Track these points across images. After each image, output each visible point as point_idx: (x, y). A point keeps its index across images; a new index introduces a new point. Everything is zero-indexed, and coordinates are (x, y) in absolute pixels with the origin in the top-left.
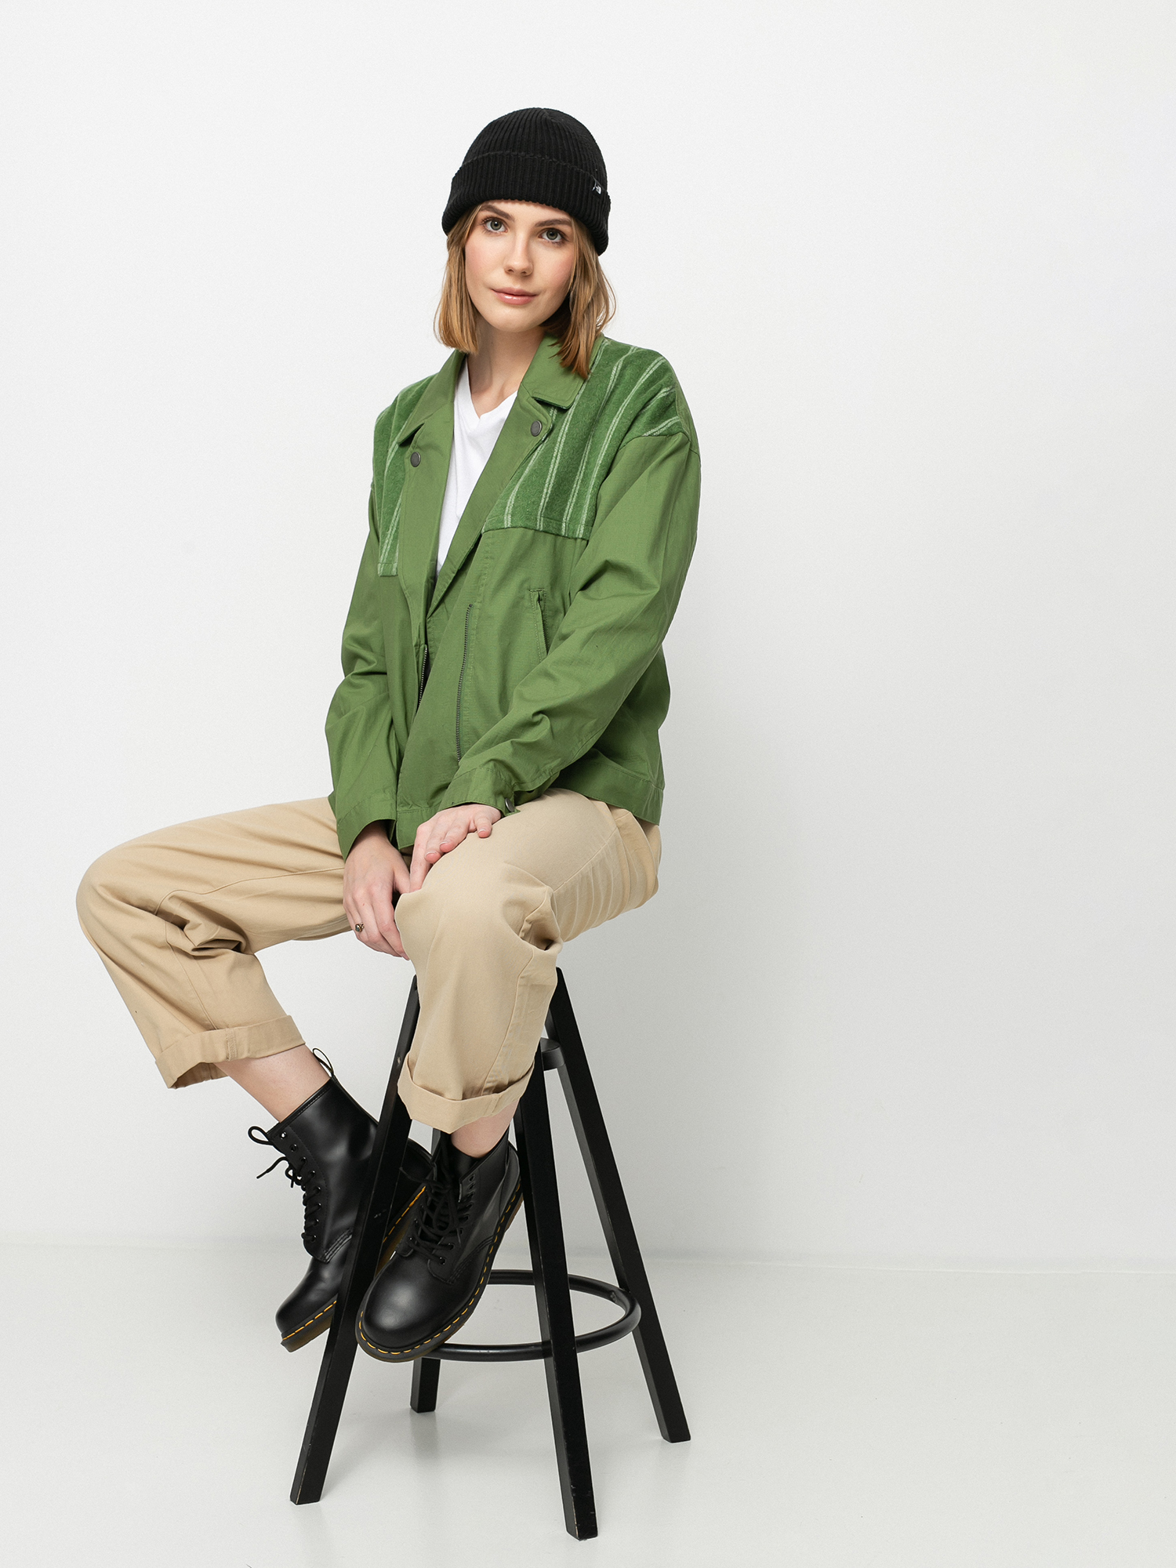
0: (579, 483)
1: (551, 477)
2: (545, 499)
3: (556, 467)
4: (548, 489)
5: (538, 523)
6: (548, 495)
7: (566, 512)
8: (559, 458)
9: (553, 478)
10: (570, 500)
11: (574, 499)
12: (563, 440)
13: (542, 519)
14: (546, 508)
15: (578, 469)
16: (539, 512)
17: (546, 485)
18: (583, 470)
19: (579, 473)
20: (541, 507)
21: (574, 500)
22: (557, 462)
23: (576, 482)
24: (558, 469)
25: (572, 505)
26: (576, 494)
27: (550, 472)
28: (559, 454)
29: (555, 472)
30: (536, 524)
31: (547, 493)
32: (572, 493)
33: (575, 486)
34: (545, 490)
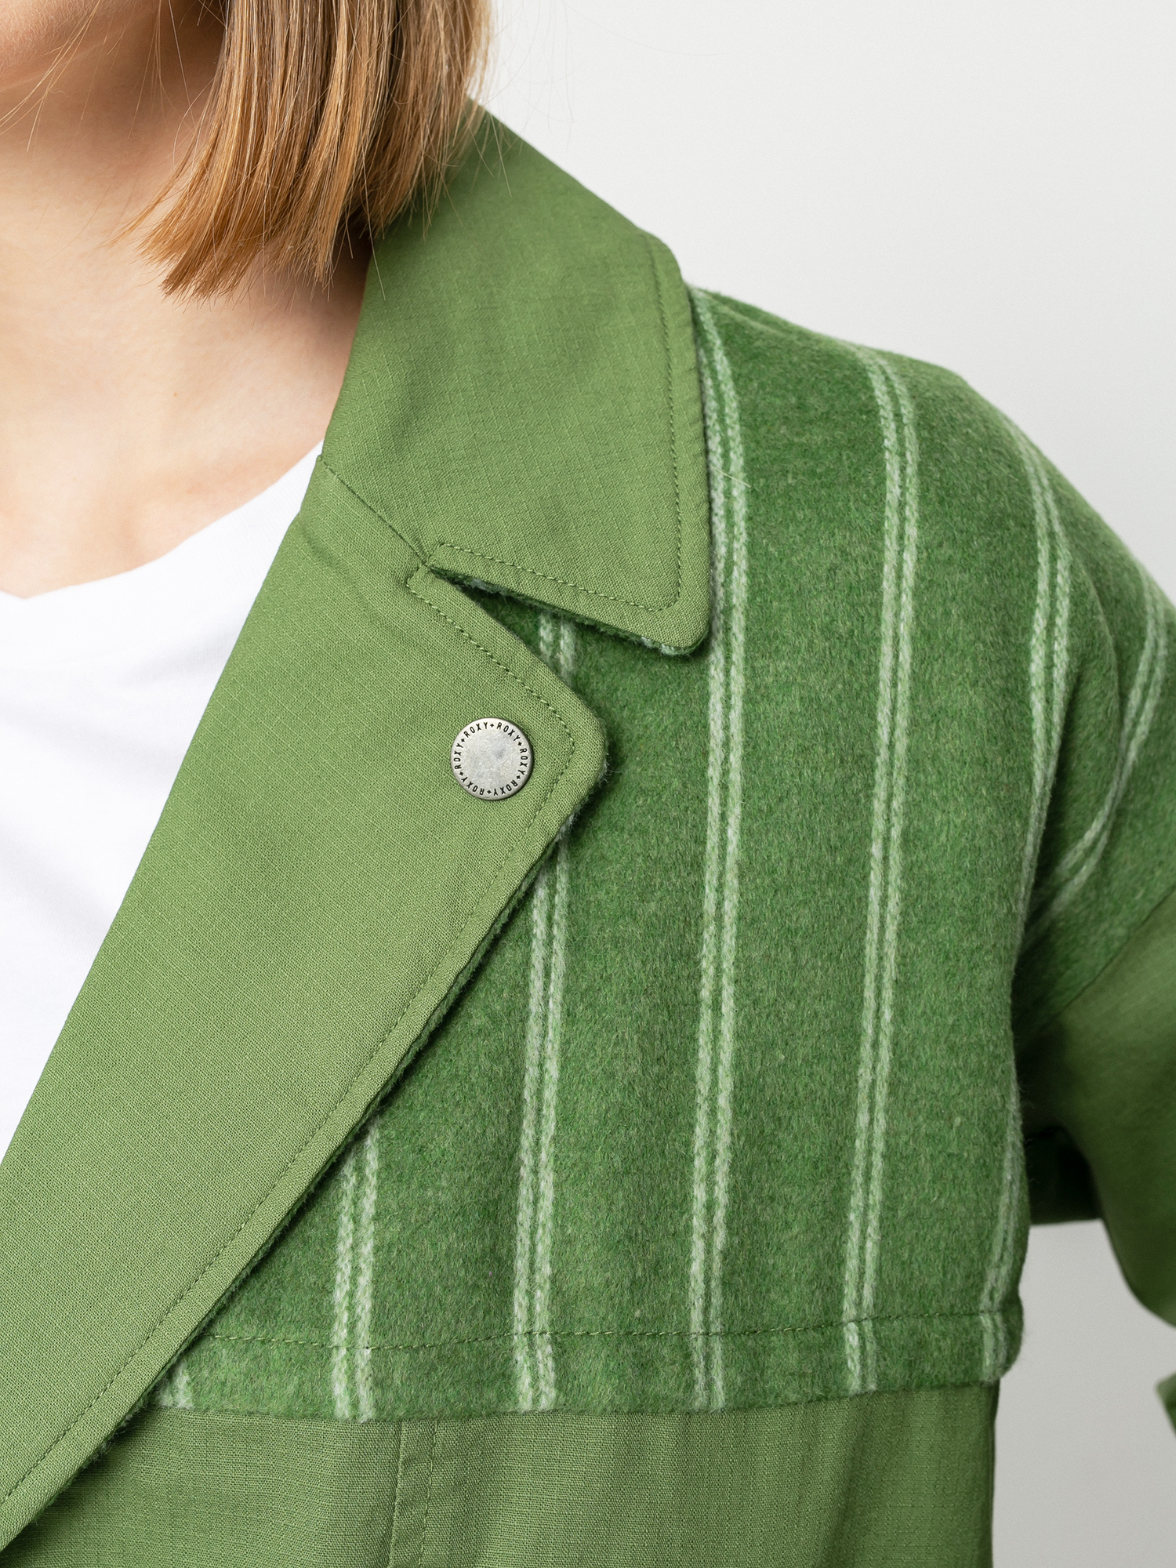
0: (881, 1099)
1: (713, 1112)
2: (708, 1238)
3: (726, 1056)
4: (710, 1180)
5: (699, 1374)
6: (720, 1214)
7: (852, 1264)
8: (728, 1006)
9: (725, 1117)
10: (856, 1201)
11: (876, 1187)
12: (730, 908)
13: (717, 1346)
14: (725, 1283)
15: (857, 1036)
16: (696, 1317)
17: (699, 1163)
18: (887, 1029)
19: (866, 1051)
20: (697, 1285)
21: (877, 1195)
22: (727, 1027)
23: (862, 1099)
24: (737, 1065)
25: (873, 1218)
26: (877, 1161)
27: (703, 1087)
28: (728, 991)
29: (726, 1084)
30: (690, 1386)
31: (710, 1206)
32: (859, 1160)
33: (863, 1119)
34: (699, 1193)
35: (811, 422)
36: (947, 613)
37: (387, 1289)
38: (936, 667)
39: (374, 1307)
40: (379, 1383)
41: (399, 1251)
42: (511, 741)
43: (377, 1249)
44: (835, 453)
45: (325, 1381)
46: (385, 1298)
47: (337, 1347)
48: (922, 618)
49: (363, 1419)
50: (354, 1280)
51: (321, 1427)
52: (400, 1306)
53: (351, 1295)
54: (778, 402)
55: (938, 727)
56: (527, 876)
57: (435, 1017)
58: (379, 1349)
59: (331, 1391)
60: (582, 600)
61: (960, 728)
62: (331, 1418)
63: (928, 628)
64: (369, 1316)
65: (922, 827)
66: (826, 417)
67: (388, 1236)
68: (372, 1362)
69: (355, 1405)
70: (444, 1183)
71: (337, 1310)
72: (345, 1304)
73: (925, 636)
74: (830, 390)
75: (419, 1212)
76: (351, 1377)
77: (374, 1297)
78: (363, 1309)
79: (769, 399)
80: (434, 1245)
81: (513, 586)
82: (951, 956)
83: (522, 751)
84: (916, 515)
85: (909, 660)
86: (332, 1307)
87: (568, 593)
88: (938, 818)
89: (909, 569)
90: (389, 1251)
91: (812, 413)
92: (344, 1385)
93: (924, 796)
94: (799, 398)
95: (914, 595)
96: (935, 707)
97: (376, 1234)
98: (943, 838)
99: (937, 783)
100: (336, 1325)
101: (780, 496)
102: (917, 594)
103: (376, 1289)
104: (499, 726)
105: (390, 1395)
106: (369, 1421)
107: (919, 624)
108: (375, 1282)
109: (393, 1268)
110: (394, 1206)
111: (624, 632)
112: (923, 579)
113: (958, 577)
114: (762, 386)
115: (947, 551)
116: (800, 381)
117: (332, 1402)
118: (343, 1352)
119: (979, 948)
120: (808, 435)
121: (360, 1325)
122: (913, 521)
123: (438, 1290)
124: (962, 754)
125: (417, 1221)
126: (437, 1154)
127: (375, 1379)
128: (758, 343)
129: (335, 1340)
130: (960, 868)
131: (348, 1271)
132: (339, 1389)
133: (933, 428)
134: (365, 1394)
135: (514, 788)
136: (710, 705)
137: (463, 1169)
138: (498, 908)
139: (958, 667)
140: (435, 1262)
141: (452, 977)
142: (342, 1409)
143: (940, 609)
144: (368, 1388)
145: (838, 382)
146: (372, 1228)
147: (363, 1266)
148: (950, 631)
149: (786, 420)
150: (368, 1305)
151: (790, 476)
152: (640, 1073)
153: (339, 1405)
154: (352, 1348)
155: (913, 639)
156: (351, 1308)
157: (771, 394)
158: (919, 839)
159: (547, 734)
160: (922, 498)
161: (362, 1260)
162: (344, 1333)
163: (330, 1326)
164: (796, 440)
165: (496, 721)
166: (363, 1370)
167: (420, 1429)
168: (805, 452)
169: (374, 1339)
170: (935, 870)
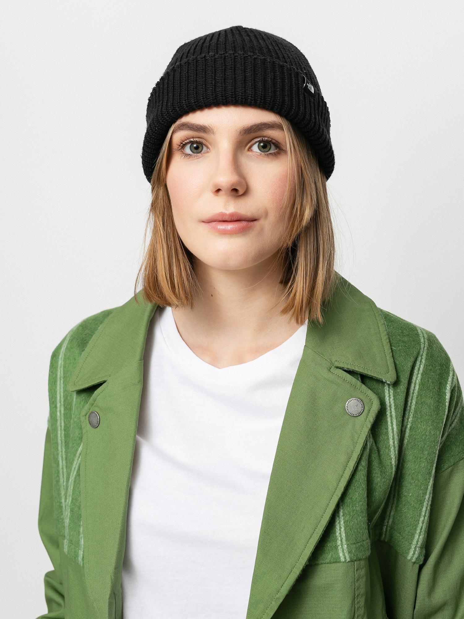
35: (404, 336)
36: (428, 381)
37: (348, 531)
38: (424, 392)
39: (345, 535)
40: (350, 552)
41: (349, 522)
42: (359, 402)
43: (344, 522)
44: (410, 342)
45: (338, 554)
46: (348, 533)
47: (339, 546)
48: (422, 380)
49: (347, 561)
50: (340, 530)
51: (338, 564)
52: (351, 534)
53: (340, 533)
54: (397, 331)
55: (422, 405)
56: (368, 432)
57: (355, 466)
58: (348, 544)
59: (339, 555)
60: (369, 371)
61: (427, 407)
62: (340, 562)
63: (423, 383)
64: (345, 537)
65: (415, 427)
66: (408, 335)
67: (346, 519)
68: (347, 548)
69: (345, 558)
70: (357, 505)
71: (337, 537)
72: (339, 536)
73: (422, 384)
74: (409, 330)
75: (352, 513)
76: (343, 552)
77: (345, 533)
78: (343, 536)
79: (395, 330)
80: (357, 520)
81: (354, 369)
82: (416, 457)
83: (362, 405)
84: (425, 358)
85: (418, 389)
86: (336, 537)
87: (366, 370)
88: (419, 426)
89: (421, 369)
90: (347, 522)
91: (405, 334)
92: (342, 554)
93: (417, 420)
94: (402, 331)
95: (421, 375)
96: (422, 401)
97: (343, 519)
98: (419, 431)
99: (420, 418)
100: (338, 541)
101: (398, 351)
102: (422, 375)
103: (345, 531)
104: (356, 399)
105: (352, 555)
106: (349, 562)
107: (422, 382)
108: (345, 530)
109: (349, 526)
110: (347, 512)
111: (379, 378)
112: (424, 372)
113: (432, 374)
114: (393, 328)
115: (431, 367)
116: (402, 327)
117: (340, 558)
118: (340, 546)
119: (423, 458)
120: (404, 338)
121: (343, 540)
122: (424, 359)
123: (359, 530)
124: (426, 413)
125: (352, 515)
126: (355, 499)
127: (348, 551)
128: (392, 319)
129: (338, 544)
130: (422, 438)
131: (339, 529)
132: (341, 555)
133: (431, 341)
134: (347, 555)
135: (361, 413)
136: (386, 398)
137: (361, 502)
138: (364, 440)
139: (429, 393)
140: (358, 524)
141: (357, 457)
142: (342, 559)
143: (427, 380)
144: (347, 554)
145: (410, 328)
146: (343, 518)
147: (342, 526)
148: (428, 385)
149: (399, 335)
150: (344, 535)
151: (400, 347)
152: (380, 481)
153: (341, 558)
154: (342, 545)
155: (419, 385)
156: (341, 536)
157: (396, 329)
158: (414, 429)
159: (366, 401)
160: (427, 355)
161: (341, 525)
162: (340, 542)
163: (337, 541)
164: (401, 339)
165: (355, 399)
166: (345, 550)
167: (358, 562)
168: (403, 342)
169: (347, 543)
170: (416, 437)
